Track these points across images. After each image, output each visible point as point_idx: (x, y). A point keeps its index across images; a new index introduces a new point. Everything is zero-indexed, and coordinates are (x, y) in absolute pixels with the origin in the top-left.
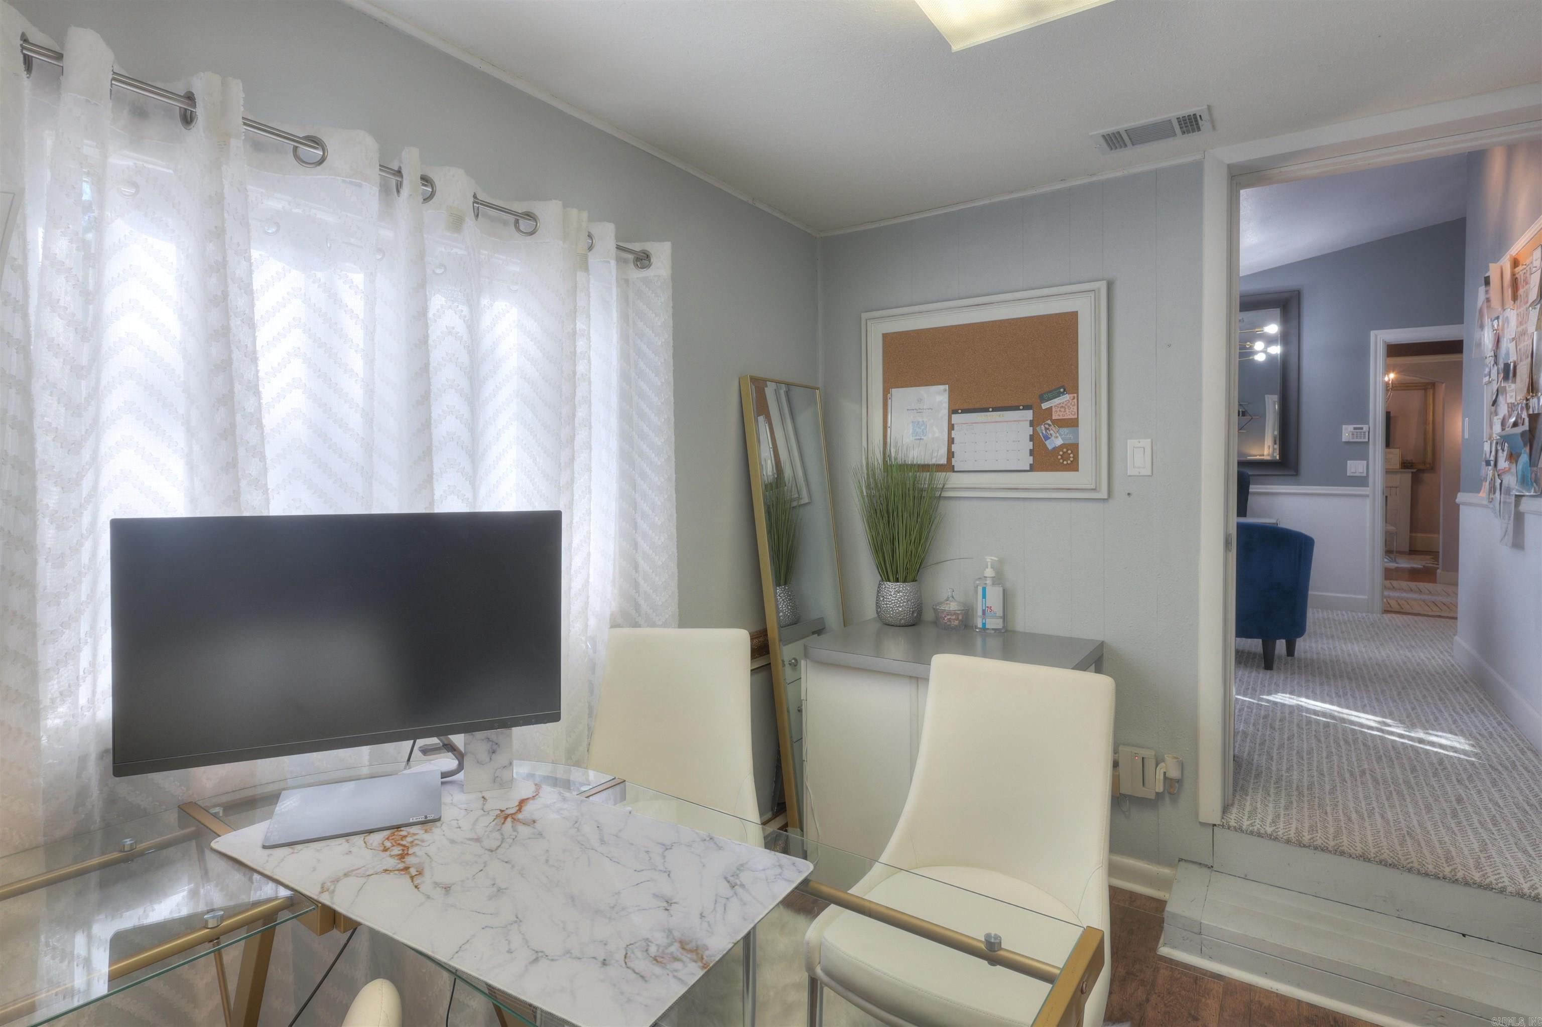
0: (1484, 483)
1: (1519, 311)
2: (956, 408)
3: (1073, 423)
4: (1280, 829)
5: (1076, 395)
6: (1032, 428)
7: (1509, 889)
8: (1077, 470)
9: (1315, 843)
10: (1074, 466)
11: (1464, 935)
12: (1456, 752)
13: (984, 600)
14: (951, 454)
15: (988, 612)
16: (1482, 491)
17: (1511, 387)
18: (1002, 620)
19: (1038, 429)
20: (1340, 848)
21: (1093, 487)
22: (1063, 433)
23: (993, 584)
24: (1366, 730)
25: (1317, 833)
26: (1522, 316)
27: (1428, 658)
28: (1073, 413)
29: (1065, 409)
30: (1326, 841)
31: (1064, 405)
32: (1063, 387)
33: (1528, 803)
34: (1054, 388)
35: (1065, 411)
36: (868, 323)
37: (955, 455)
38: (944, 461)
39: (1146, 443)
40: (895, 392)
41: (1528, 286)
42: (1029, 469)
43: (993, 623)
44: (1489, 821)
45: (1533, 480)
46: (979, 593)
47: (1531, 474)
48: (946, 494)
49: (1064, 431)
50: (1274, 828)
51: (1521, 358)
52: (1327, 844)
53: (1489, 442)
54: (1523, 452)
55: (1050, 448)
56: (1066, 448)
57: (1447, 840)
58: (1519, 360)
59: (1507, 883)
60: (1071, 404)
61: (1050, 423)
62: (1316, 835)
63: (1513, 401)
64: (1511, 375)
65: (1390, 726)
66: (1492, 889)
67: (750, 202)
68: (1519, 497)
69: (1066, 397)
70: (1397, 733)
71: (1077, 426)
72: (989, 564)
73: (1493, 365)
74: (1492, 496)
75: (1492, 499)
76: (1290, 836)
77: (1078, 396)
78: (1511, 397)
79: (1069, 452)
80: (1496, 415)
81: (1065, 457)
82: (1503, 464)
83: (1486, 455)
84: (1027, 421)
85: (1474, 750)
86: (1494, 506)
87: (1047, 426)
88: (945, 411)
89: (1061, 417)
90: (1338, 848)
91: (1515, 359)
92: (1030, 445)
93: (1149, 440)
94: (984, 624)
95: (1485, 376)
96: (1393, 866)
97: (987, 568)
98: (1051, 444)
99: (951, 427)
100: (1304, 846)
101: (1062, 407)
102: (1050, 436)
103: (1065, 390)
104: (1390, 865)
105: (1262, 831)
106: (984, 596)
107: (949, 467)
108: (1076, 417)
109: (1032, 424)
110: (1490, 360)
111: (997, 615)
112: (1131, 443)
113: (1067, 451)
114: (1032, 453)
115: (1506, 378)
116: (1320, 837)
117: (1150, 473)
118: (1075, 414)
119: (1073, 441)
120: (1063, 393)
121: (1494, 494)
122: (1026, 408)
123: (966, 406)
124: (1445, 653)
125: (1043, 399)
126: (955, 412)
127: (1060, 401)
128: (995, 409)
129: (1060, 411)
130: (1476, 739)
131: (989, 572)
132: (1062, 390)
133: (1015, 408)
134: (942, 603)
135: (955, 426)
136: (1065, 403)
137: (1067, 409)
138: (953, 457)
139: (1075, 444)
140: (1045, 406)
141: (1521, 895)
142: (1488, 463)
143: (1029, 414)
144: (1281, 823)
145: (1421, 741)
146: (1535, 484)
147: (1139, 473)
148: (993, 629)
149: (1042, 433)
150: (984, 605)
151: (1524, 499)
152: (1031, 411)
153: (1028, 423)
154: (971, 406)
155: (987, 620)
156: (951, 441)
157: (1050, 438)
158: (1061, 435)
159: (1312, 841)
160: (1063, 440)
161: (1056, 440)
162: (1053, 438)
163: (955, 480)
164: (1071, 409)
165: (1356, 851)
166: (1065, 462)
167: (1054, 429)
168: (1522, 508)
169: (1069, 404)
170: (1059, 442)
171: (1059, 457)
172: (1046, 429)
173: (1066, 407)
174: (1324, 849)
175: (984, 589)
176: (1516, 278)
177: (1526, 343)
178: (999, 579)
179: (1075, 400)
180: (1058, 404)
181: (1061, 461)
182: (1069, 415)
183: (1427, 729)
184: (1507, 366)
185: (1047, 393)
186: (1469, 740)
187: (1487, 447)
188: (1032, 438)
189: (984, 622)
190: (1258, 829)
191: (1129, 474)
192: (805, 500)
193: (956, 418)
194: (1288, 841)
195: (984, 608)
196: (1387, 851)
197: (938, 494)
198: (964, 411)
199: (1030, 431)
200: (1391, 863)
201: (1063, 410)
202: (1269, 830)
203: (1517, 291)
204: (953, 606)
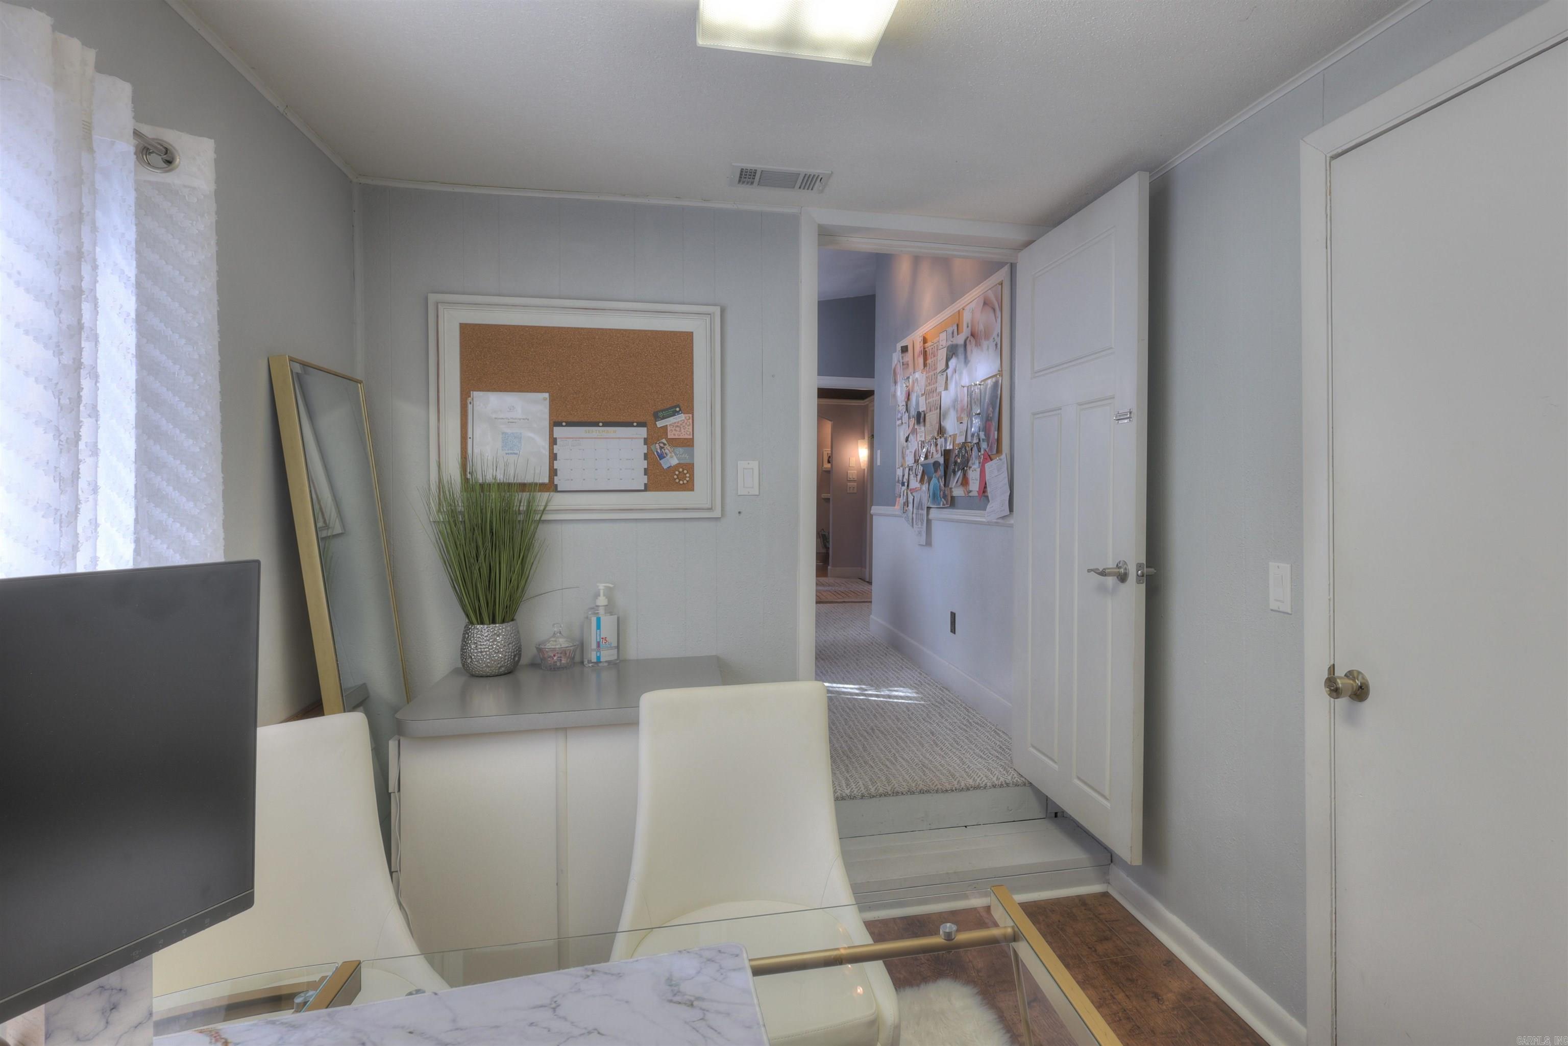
0: (898, 499)
1: (928, 375)
2: (560, 419)
3: (688, 443)
4: (854, 789)
5: (691, 415)
6: (646, 446)
7: (989, 784)
8: (693, 490)
9: (879, 792)
10: (689, 486)
11: (966, 827)
12: (911, 700)
13: (598, 631)
14: (553, 472)
15: (602, 644)
16: (896, 506)
17: (921, 429)
18: (616, 650)
19: (653, 447)
20: (895, 790)
21: (709, 506)
22: (678, 453)
23: (605, 613)
24: (856, 697)
25: (877, 783)
26: (930, 378)
27: (857, 635)
28: (688, 433)
29: (681, 428)
30: (885, 788)
31: (679, 425)
32: (678, 406)
33: (963, 724)
34: (668, 406)
35: (680, 431)
36: (439, 306)
37: (559, 472)
38: (546, 480)
39: (754, 465)
40: (476, 394)
41: (935, 358)
42: (643, 489)
43: (607, 655)
44: (954, 743)
45: (942, 496)
46: (592, 624)
47: (940, 492)
48: (546, 517)
49: (680, 450)
50: (850, 789)
51: (930, 409)
52: (886, 789)
53: (902, 468)
54: (934, 476)
55: (665, 467)
56: (682, 468)
57: (944, 763)
58: (928, 411)
59: (986, 781)
60: (686, 423)
61: (665, 442)
62: (877, 785)
63: (923, 439)
64: (922, 420)
65: (866, 690)
66: (981, 787)
67: (281, 109)
68: (928, 508)
69: (681, 417)
70: (873, 694)
71: (693, 446)
72: (602, 593)
73: (905, 412)
74: (906, 508)
75: (906, 510)
76: (862, 792)
77: (693, 417)
78: (921, 436)
79: (685, 472)
80: (908, 449)
81: (682, 476)
82: (915, 484)
83: (898, 478)
84: (642, 438)
85: (919, 696)
86: (908, 516)
87: (662, 445)
88: (546, 423)
89: (677, 437)
90: (894, 791)
91: (924, 409)
92: (645, 464)
93: (757, 462)
94: (598, 658)
95: (898, 419)
96: (928, 792)
97: (599, 596)
98: (665, 464)
99: (553, 441)
100: (874, 797)
101: (677, 426)
102: (665, 455)
103: (680, 410)
104: (926, 791)
105: (844, 795)
106: (598, 627)
107: (551, 487)
108: (691, 437)
109: (646, 441)
110: (902, 408)
111: (613, 645)
112: (742, 464)
113: (683, 471)
114: (646, 472)
115: (918, 422)
116: (881, 787)
117: (757, 493)
118: (690, 435)
119: (688, 461)
120: (678, 413)
121: (908, 507)
122: (641, 424)
123: (571, 419)
124: (864, 629)
125: (657, 416)
126: (557, 424)
127: (675, 421)
128: (607, 424)
129: (675, 430)
130: (915, 687)
131: (602, 601)
132: (678, 409)
133: (629, 424)
134: (548, 641)
135: (558, 441)
136: (681, 423)
137: (682, 429)
138: (556, 475)
139: (690, 464)
140: (660, 424)
141: (994, 786)
142: (903, 484)
143: (643, 432)
144: (852, 784)
145: (890, 697)
146: (943, 499)
147: (749, 492)
148: (606, 662)
149: (657, 452)
150: (598, 637)
151: (931, 510)
152: (646, 428)
153: (642, 441)
154: (576, 419)
155: (602, 652)
156: (553, 457)
157: (665, 457)
158: (676, 454)
159: (877, 791)
160: (678, 460)
161: (672, 460)
162: (668, 457)
163: (558, 500)
164: (687, 429)
165: (904, 788)
166: (681, 482)
167: (669, 448)
168: (931, 516)
169: (684, 424)
170: (674, 461)
171: (675, 477)
172: (661, 448)
173: (682, 426)
174: (886, 795)
175: (599, 620)
176: (926, 351)
177: (934, 399)
178: (610, 608)
179: (691, 421)
180: (674, 424)
181: (677, 481)
182: (684, 435)
183: (887, 687)
184: (919, 414)
185: (662, 411)
186: (913, 689)
187: (899, 472)
188: (646, 456)
189: (598, 655)
190: (841, 794)
191: (739, 494)
192: (338, 529)
193: (559, 432)
194: (863, 797)
195: (598, 640)
196: (921, 782)
197: (537, 517)
198: (570, 424)
199: (644, 449)
200: (926, 790)
201: (678, 429)
202: (848, 792)
203: (926, 361)
204: (562, 643)
